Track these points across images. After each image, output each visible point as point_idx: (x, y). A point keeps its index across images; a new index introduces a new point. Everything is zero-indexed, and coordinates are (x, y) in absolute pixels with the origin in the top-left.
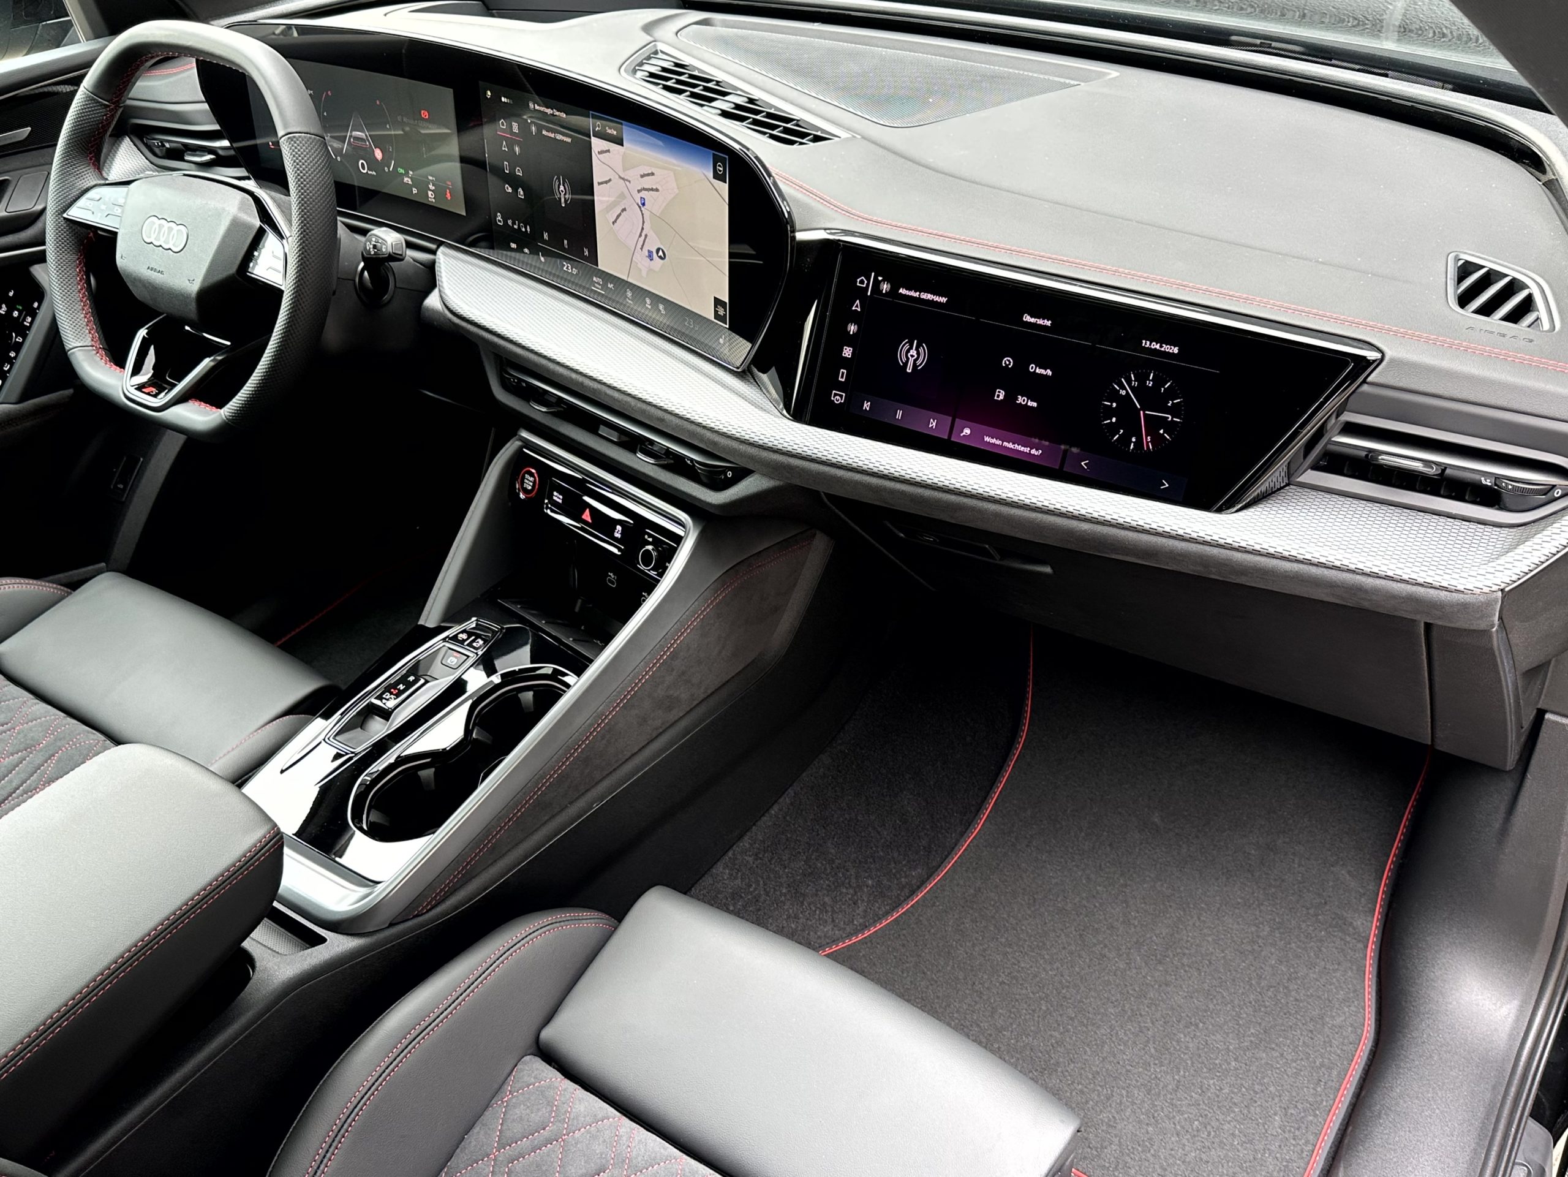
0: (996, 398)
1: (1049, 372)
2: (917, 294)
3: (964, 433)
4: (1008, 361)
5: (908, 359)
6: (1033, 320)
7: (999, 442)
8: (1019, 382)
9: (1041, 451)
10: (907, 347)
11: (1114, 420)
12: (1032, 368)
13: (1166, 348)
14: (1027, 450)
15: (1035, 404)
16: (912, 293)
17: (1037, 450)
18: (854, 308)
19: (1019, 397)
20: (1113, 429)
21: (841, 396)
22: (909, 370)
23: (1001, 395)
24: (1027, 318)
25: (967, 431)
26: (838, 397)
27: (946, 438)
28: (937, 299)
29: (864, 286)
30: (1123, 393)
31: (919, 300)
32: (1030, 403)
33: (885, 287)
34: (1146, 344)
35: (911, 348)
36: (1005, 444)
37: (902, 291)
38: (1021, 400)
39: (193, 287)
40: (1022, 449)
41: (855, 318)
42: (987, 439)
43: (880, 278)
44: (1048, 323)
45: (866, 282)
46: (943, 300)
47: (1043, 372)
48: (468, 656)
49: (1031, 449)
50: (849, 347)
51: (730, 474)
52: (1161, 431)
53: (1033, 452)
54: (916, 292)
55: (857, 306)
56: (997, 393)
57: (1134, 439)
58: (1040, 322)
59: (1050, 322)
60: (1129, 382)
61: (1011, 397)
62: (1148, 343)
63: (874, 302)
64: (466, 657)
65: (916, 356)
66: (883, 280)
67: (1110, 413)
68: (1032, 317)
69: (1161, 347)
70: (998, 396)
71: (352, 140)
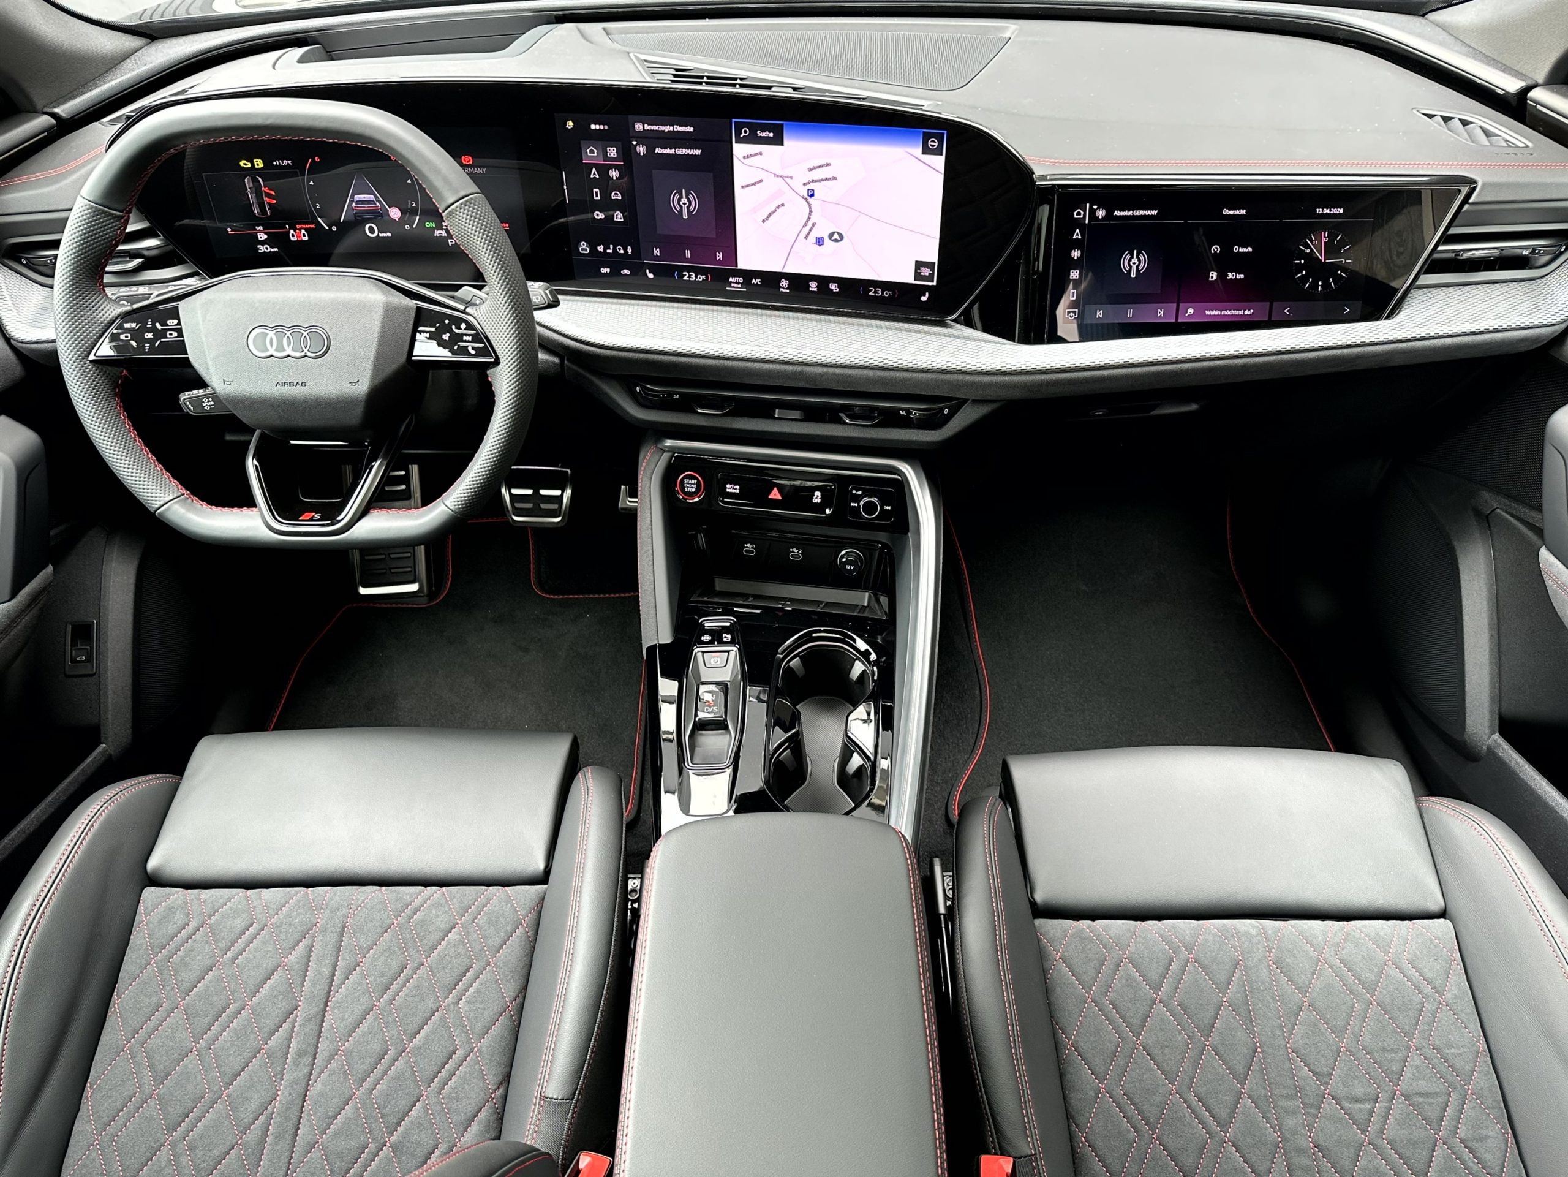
0: (1210, 279)
1: (1250, 249)
2: (1130, 213)
3: (1188, 313)
4: (1216, 249)
5: (1131, 266)
6: (1231, 212)
7: (1218, 313)
8: (1227, 262)
9: (1252, 311)
10: (1129, 257)
11: (1304, 273)
12: (1236, 249)
13: (1335, 211)
14: (1241, 313)
15: (1242, 276)
16: (1126, 213)
17: (1249, 310)
18: (1074, 237)
19: (1229, 273)
20: (1304, 279)
21: (1075, 312)
22: (1133, 275)
23: (1214, 276)
24: (1226, 212)
25: (1191, 311)
26: (1072, 314)
27: (1174, 321)
28: (1148, 213)
29: (1082, 216)
30: (1308, 251)
31: (1133, 217)
32: (1238, 277)
33: (1101, 213)
34: (1319, 211)
35: (1132, 257)
36: (1224, 313)
37: (1117, 213)
38: (1231, 276)
39: (363, 387)
40: (1236, 313)
41: (1077, 244)
42: (1208, 313)
43: (1095, 207)
44: (1243, 212)
45: (1082, 213)
46: (1155, 212)
47: (1245, 250)
48: (728, 652)
49: (1244, 311)
50: (1075, 269)
51: (946, 411)
52: (1339, 272)
53: (1247, 312)
54: (1129, 211)
55: (1077, 235)
56: (1211, 275)
57: (1320, 283)
58: (1237, 212)
59: (1245, 211)
60: (1311, 241)
61: (1222, 275)
62: (1321, 210)
63: (1094, 228)
64: (727, 654)
65: (1137, 263)
66: (1099, 208)
67: (1300, 268)
68: (1229, 210)
69: (1331, 211)
70: (1212, 277)
71: (354, 205)
